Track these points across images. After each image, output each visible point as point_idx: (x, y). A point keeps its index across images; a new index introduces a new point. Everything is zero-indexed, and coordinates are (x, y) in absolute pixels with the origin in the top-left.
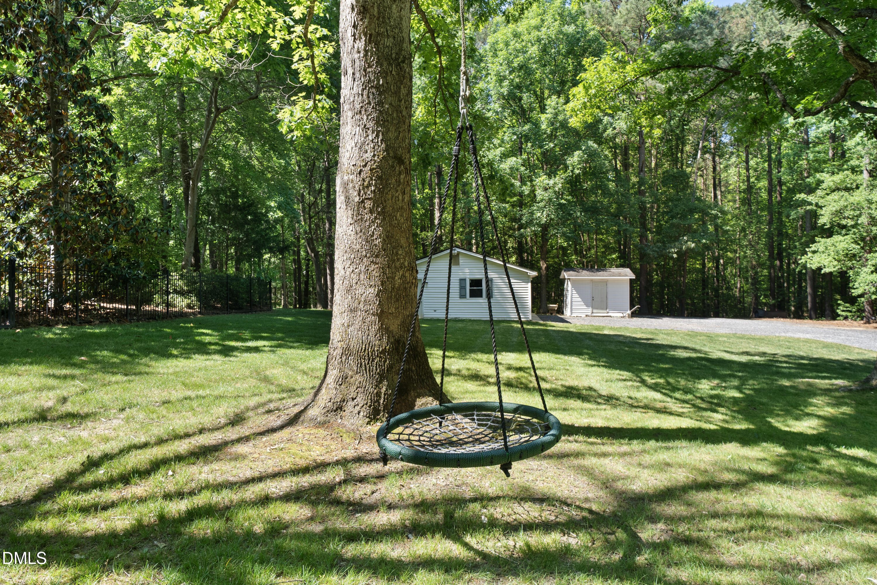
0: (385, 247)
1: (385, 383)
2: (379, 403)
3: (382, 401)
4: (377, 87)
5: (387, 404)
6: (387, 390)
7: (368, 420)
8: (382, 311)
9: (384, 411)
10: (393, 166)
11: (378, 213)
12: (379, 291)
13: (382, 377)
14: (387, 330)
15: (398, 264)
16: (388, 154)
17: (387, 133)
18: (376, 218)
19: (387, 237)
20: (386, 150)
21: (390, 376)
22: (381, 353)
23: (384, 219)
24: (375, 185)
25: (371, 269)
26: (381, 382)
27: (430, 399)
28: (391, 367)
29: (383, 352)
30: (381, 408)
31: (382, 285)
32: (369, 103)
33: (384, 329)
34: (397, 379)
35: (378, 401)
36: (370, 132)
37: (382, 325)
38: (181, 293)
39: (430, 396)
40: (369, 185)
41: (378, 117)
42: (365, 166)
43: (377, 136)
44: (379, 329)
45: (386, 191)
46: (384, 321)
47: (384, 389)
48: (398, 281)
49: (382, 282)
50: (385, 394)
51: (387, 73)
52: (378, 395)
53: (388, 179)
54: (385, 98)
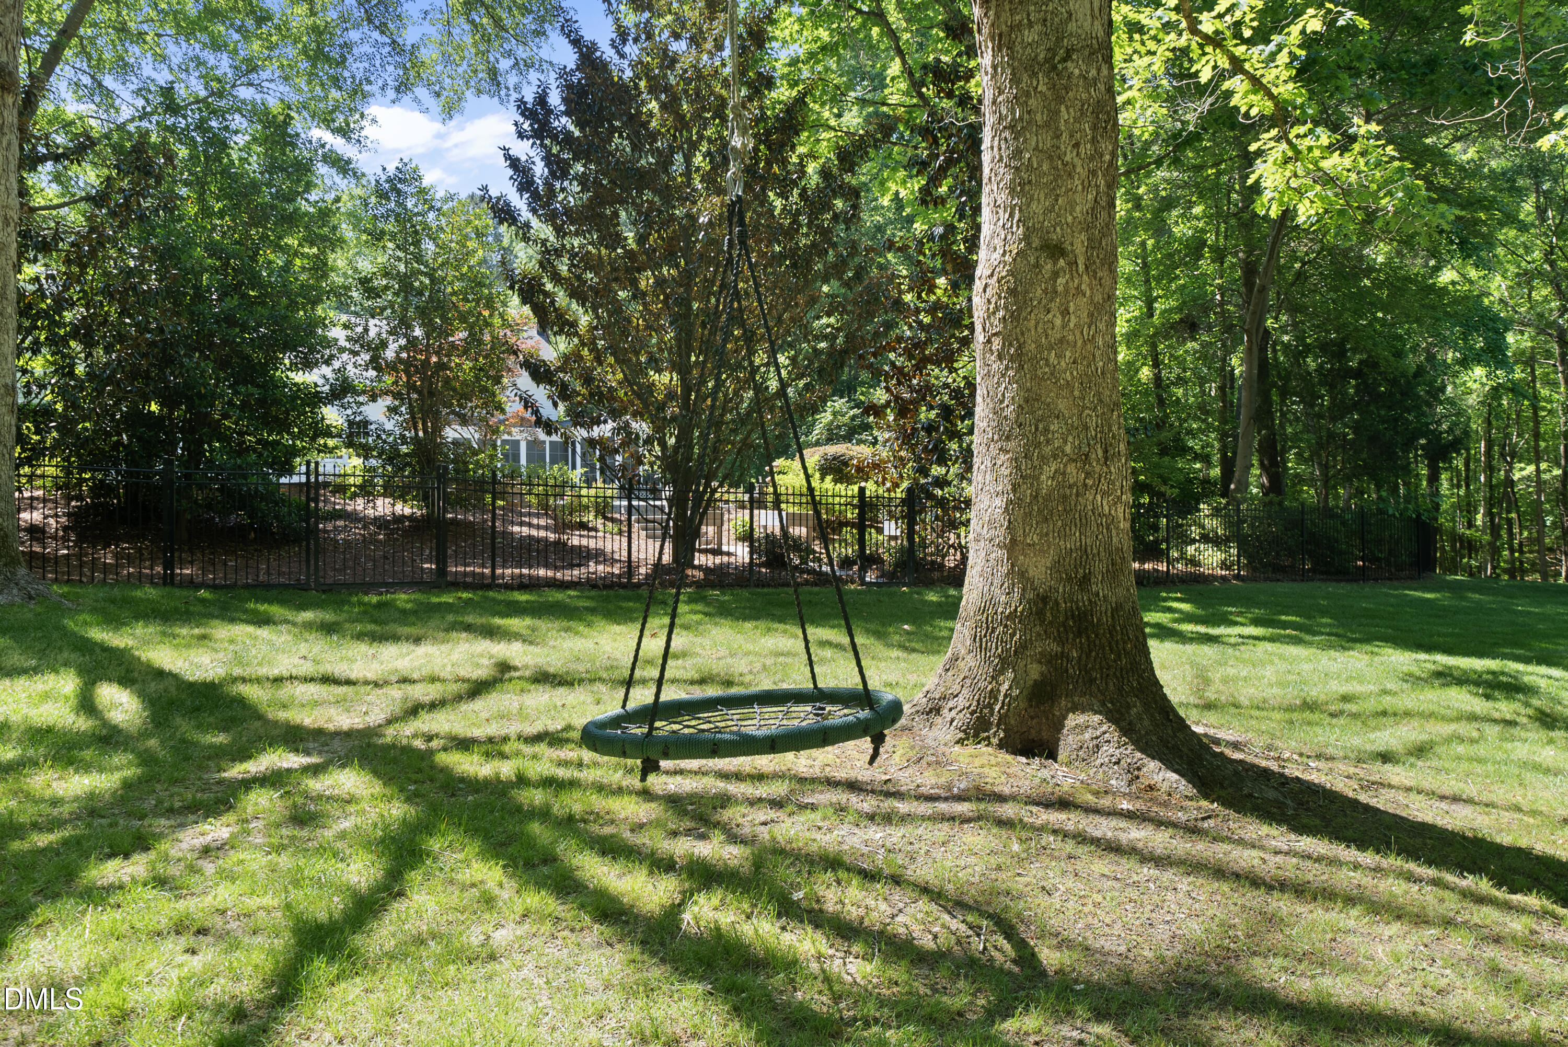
0: (1021, 419)
1: (1010, 675)
2: (992, 710)
3: (997, 708)
4: (1011, 127)
5: (1006, 715)
6: (1010, 688)
7: (962, 735)
8: (1013, 541)
9: (998, 725)
10: (1037, 265)
11: (1011, 360)
12: (1009, 502)
13: (1005, 663)
14: (1022, 574)
15: (1047, 450)
16: (1028, 244)
17: (1028, 205)
18: (1007, 368)
19: (1027, 401)
20: (1026, 238)
21: (1022, 664)
22: (1008, 618)
23: (1021, 367)
24: (1006, 308)
25: (999, 462)
26: (1002, 672)
27: (1097, 718)
28: (1022, 647)
29: (1012, 616)
30: (995, 719)
31: (1014, 490)
32: (1001, 160)
33: (1017, 574)
34: (1035, 671)
35: (990, 706)
36: (1001, 211)
37: (1013, 565)
38: (1216, 541)
39: (1096, 713)
40: (997, 308)
41: (1012, 181)
42: (992, 275)
43: (1011, 215)
44: (1008, 574)
45: (1024, 314)
46: (1017, 559)
47: (1006, 686)
48: (1046, 482)
49: (1014, 485)
50: (1006, 696)
51: (1028, 95)
52: (994, 694)
53: (1027, 292)
54: (1025, 141)
